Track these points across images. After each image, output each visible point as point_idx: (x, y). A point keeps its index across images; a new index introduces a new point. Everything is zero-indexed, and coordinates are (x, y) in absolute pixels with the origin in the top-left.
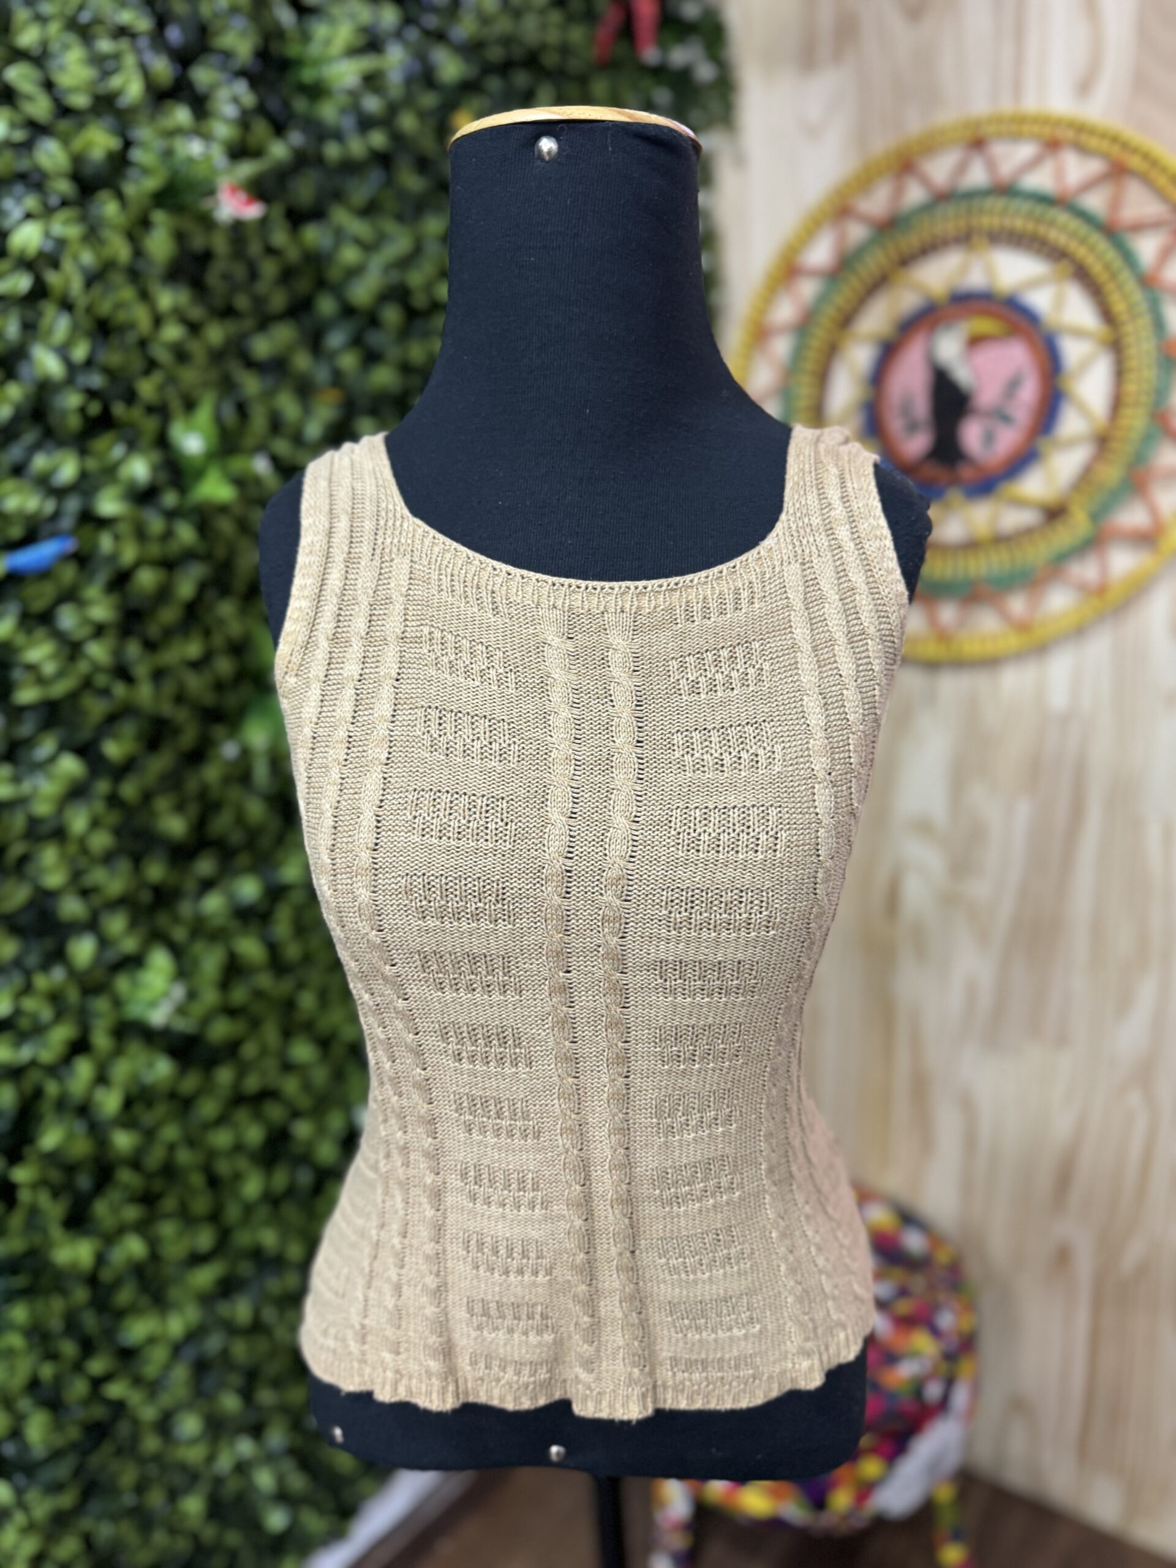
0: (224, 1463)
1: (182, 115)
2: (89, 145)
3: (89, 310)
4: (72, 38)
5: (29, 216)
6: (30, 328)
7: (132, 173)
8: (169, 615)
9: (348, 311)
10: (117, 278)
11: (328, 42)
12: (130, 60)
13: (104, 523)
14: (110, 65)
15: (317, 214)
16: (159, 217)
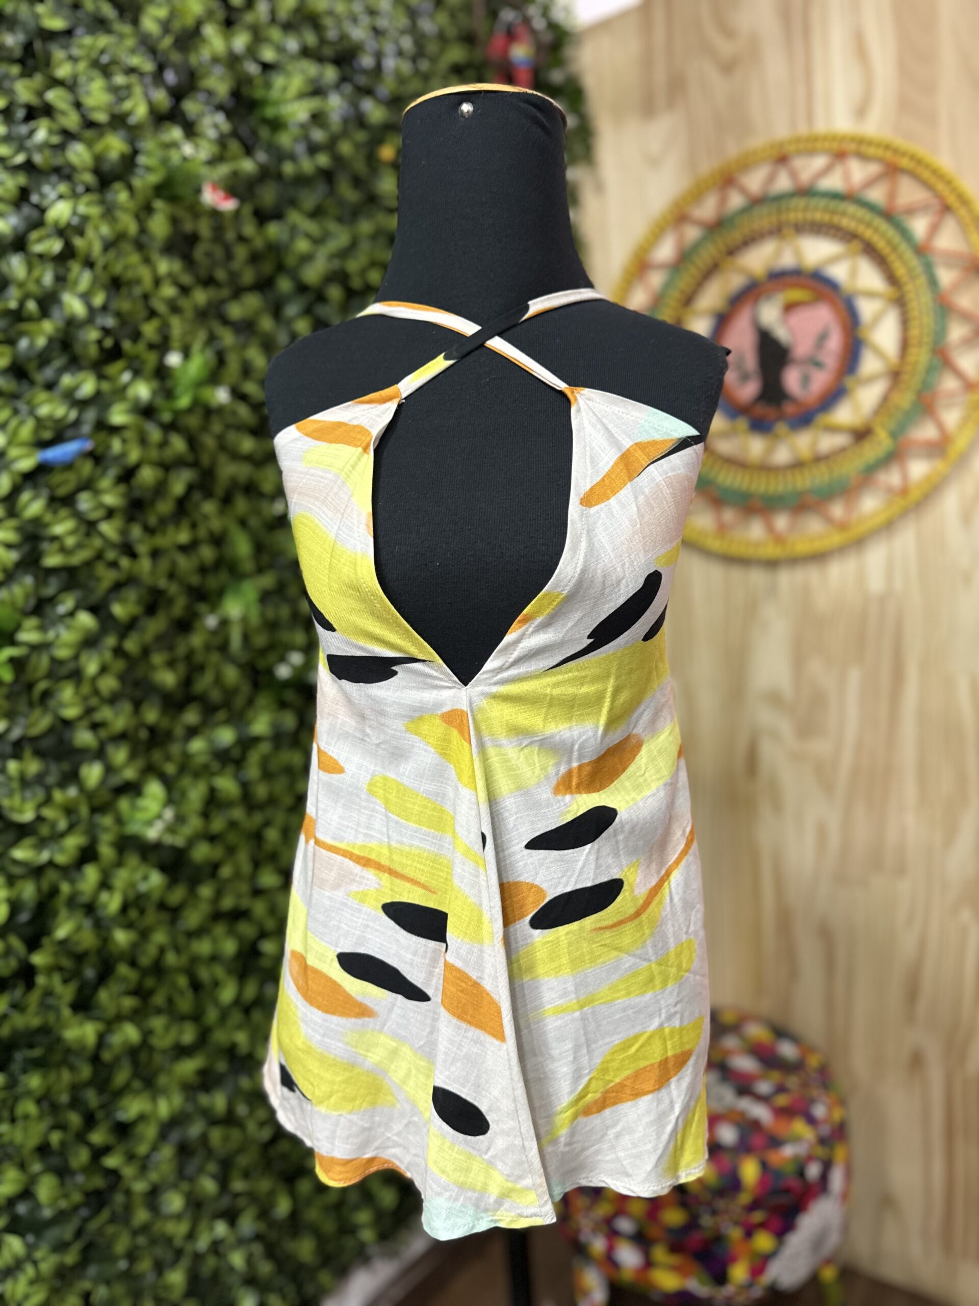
0: (203, 1243)
1: (176, 132)
2: (107, 148)
3: (105, 267)
4: (96, 73)
5: (61, 197)
6: (61, 280)
7: (140, 171)
8: (165, 507)
9: (302, 288)
10: (127, 247)
11: (285, 89)
12: (138, 90)
13: (115, 430)
14: (123, 93)
15: (277, 215)
16: (159, 204)
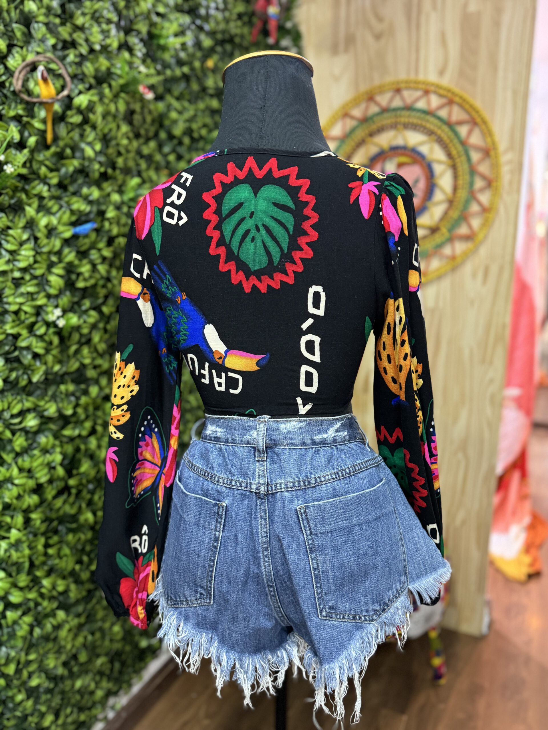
1: (126, 55)
2: (101, 65)
3: (101, 130)
4: (94, 23)
5: (80, 93)
6: (82, 136)
7: (114, 77)
9: (171, 137)
11: (168, 30)
14: (107, 34)
15: (162, 97)
16: (122, 95)
